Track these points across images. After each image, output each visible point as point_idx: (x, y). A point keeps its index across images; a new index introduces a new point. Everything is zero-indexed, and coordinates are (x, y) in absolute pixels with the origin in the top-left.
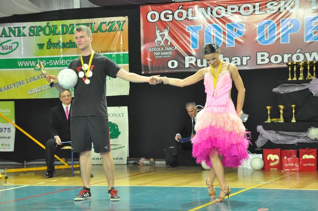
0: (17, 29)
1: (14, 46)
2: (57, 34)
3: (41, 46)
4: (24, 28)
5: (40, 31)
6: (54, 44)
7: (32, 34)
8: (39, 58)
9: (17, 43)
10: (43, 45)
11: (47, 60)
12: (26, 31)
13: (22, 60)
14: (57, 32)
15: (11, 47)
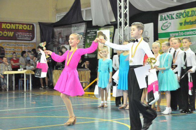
0: (170, 15)
1: (169, 25)
2: (189, 16)
3: (181, 24)
4: (174, 14)
5: (181, 15)
6: (187, 22)
7: (177, 17)
8: (180, 31)
9: (170, 23)
10: (182, 23)
11: (184, 32)
12: (174, 16)
13: (172, 33)
14: (189, 15)
15: (167, 26)
